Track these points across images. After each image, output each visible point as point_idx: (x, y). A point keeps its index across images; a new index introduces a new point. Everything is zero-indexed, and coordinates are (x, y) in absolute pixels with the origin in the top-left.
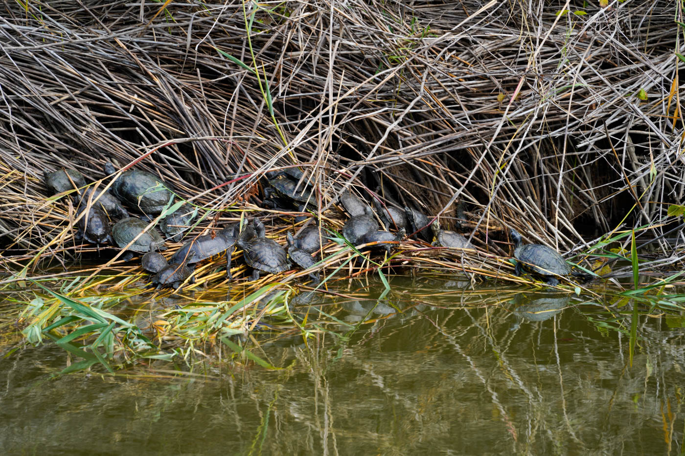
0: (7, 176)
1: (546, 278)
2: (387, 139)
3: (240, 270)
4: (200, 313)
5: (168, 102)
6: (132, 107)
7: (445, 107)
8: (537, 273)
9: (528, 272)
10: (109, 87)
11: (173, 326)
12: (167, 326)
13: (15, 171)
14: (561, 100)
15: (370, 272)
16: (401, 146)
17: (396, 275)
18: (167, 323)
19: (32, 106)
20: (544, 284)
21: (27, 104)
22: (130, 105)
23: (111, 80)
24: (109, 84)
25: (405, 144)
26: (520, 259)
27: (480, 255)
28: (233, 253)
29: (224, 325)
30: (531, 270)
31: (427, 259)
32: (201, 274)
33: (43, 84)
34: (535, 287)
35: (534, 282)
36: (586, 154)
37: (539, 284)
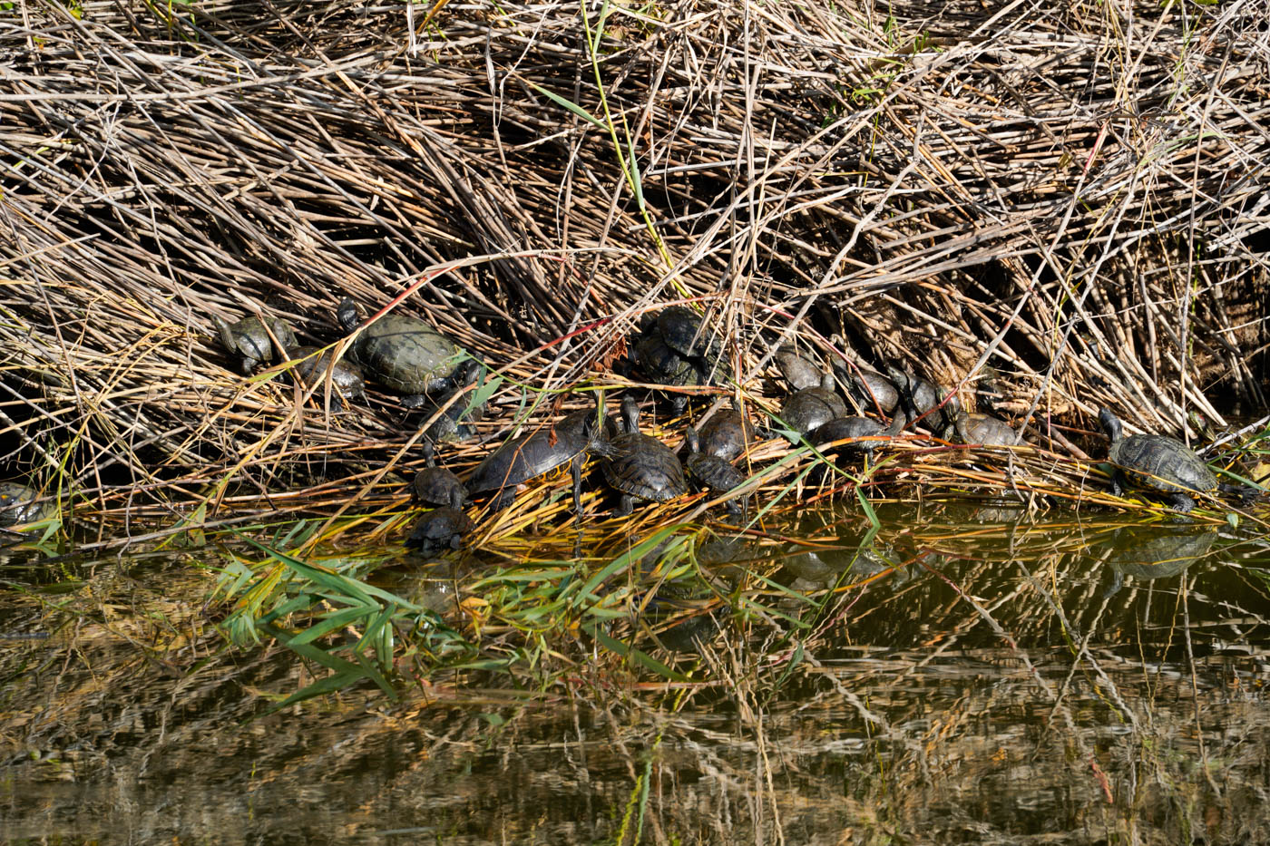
0: (154, 332)
1: (1169, 498)
2: (856, 247)
3: (598, 498)
4: (542, 583)
5: (442, 188)
6: (376, 200)
7: (959, 183)
8: (1154, 489)
9: (1136, 487)
10: (331, 164)
11: (495, 607)
12: (484, 607)
13: (167, 323)
14: (1175, 163)
15: (838, 496)
16: (880, 258)
17: (884, 500)
18: (485, 603)
19: (188, 204)
20: (1168, 509)
21: (181, 201)
22: (371, 195)
23: (333, 150)
24: (330, 159)
25: (887, 255)
26: (1121, 462)
27: (1044, 458)
28: (583, 467)
29: (590, 603)
30: (1142, 483)
31: (944, 468)
32: (527, 506)
33: (208, 162)
34: (1150, 515)
35: (1148, 506)
36: (1225, 263)
37: (1157, 508)
